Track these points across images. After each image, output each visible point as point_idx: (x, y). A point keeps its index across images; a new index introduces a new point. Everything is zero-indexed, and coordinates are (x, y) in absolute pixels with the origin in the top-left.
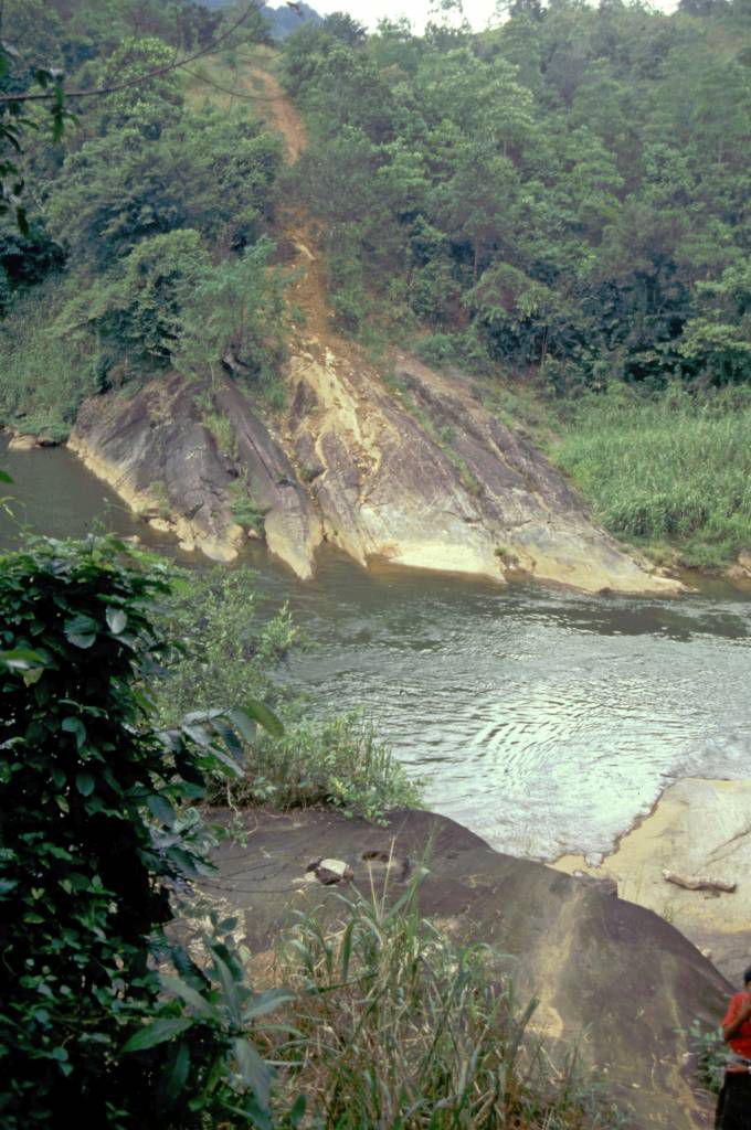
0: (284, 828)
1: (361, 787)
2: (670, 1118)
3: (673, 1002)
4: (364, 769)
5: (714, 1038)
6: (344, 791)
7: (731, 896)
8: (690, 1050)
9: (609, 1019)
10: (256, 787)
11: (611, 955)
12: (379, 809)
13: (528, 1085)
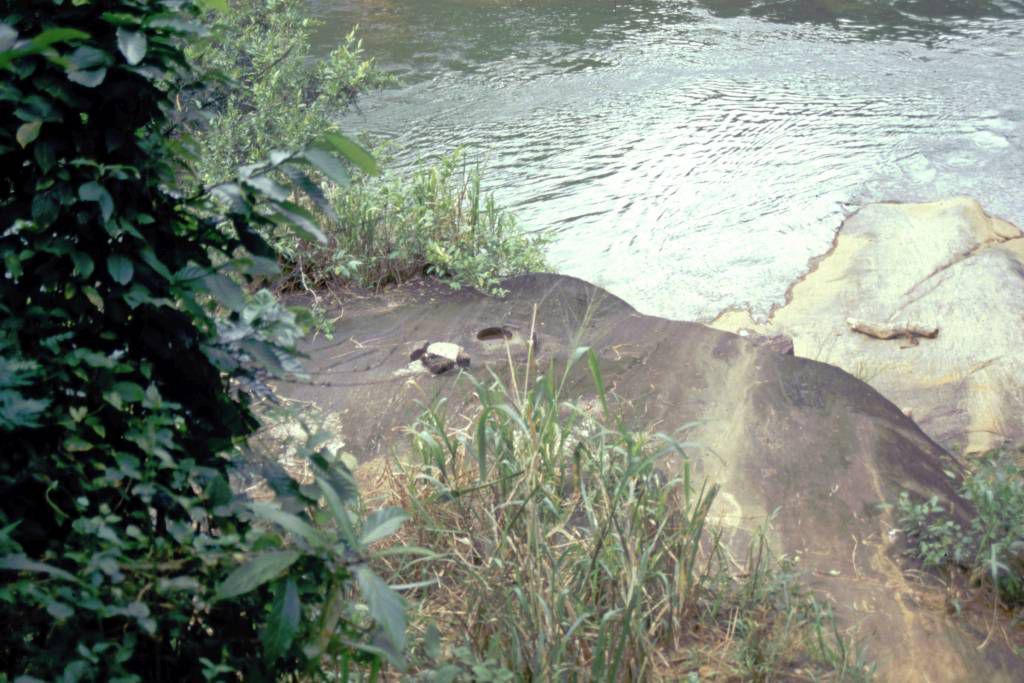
0: (374, 310)
1: (467, 250)
2: (877, 606)
3: (874, 472)
4: (470, 228)
5: (926, 510)
6: (447, 258)
7: (932, 343)
8: (897, 525)
9: (797, 499)
10: (336, 264)
11: (794, 424)
12: (494, 275)
13: (706, 584)
